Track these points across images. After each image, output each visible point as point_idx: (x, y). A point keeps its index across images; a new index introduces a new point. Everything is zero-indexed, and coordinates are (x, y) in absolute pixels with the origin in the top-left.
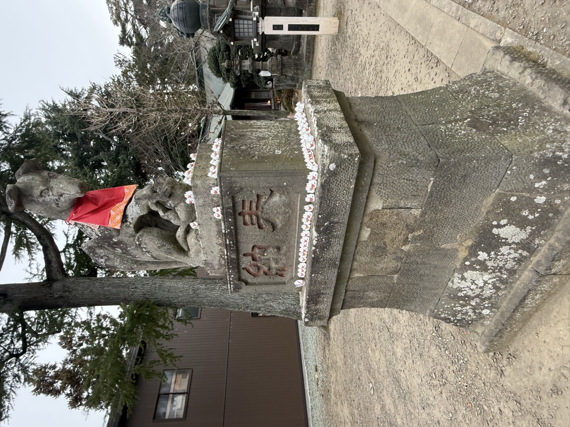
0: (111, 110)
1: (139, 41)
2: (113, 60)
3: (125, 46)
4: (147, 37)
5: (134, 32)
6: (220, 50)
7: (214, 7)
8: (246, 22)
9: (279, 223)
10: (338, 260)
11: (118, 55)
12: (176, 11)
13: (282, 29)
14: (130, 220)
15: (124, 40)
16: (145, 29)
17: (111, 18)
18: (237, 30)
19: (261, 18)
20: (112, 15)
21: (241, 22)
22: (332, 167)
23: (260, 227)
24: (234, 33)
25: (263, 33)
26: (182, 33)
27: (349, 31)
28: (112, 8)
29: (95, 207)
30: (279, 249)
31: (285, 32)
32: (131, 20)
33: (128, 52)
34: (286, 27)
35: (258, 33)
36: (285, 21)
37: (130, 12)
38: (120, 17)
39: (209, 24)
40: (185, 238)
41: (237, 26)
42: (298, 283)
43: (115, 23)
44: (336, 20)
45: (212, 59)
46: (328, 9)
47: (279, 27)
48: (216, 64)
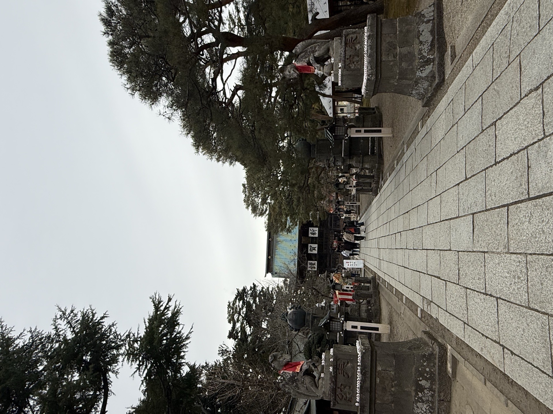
0: (223, 381)
1: (243, 336)
2: (218, 349)
3: (231, 339)
4: (250, 333)
5: (241, 329)
6: (313, 343)
7: (315, 314)
8: (336, 323)
9: (350, 376)
10: (369, 388)
11: (223, 346)
12: (291, 315)
13: (357, 328)
14: (303, 370)
15: (232, 335)
16: (250, 327)
17: (228, 318)
18: (331, 327)
19: (345, 322)
20: (229, 316)
21: (334, 322)
22: (364, 351)
23: (344, 376)
24: (330, 328)
25: (346, 329)
26: (292, 328)
27: (395, 331)
28: (230, 311)
29: (291, 366)
30: (350, 387)
31: (359, 330)
32: (241, 320)
33: (231, 344)
34: (359, 327)
35: (343, 329)
36: (359, 324)
37: (242, 314)
38: (233, 317)
39: (310, 324)
40: (318, 381)
41: (331, 324)
42: (357, 404)
43: (230, 322)
44: (389, 326)
45: (307, 349)
46: (386, 321)
47: (356, 327)
48: (309, 353)
